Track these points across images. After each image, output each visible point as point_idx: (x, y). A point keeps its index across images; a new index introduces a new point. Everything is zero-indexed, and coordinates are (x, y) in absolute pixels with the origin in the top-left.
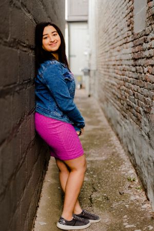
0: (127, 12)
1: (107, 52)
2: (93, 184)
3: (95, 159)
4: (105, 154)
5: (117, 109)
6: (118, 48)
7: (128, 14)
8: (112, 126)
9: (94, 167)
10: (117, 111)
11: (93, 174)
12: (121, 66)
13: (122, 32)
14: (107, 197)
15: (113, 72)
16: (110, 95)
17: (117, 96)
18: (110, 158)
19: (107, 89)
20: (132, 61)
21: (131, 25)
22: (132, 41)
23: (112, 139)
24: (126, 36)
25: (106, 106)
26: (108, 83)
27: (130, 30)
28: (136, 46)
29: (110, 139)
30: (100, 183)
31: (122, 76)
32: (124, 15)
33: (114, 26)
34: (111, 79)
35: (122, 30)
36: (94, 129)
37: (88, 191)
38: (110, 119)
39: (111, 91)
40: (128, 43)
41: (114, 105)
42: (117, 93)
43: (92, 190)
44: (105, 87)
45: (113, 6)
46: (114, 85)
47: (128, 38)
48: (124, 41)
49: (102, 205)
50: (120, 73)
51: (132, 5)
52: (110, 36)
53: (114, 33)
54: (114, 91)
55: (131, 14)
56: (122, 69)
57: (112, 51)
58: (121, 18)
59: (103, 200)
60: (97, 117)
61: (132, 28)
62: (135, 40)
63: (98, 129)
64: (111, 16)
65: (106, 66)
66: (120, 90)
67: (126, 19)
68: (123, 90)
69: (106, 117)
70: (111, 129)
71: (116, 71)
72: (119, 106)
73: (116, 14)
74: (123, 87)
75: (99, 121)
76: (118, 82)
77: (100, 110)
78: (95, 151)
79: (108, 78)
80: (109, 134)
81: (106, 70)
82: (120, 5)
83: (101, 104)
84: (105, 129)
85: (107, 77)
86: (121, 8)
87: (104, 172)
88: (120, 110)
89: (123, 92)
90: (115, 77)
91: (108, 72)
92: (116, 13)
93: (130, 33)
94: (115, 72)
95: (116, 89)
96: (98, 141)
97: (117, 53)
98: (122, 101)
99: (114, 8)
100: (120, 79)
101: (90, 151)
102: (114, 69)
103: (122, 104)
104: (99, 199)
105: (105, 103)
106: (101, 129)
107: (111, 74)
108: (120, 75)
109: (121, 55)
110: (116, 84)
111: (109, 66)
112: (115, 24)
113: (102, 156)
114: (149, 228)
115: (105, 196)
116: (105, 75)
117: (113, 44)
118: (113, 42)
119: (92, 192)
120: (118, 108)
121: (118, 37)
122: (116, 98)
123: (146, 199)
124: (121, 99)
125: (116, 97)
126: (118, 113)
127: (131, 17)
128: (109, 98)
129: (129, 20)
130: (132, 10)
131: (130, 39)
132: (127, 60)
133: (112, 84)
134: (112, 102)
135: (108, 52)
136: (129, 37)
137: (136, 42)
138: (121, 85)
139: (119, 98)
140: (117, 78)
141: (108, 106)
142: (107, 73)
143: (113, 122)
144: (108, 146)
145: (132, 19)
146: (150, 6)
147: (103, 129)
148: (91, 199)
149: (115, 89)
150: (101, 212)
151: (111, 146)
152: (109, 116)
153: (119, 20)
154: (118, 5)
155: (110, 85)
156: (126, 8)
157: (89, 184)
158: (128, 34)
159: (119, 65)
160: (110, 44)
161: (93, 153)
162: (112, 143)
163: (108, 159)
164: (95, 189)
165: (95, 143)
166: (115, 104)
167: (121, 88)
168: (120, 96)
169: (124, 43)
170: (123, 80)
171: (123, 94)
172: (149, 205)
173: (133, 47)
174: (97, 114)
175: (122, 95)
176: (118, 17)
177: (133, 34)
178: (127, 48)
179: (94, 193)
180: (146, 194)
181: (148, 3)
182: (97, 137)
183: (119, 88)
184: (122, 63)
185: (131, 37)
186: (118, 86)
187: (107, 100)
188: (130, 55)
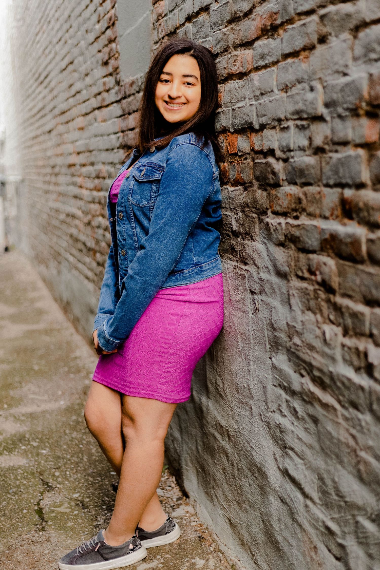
0: (99, 27)
1: (50, 132)
2: (41, 474)
3: (40, 409)
4: (63, 394)
5: (87, 278)
6: (80, 121)
7: (103, 33)
8: (76, 321)
9: (40, 429)
10: (86, 282)
11: (38, 447)
12: (90, 168)
13: (88, 80)
14: (82, 502)
15: (68, 185)
16: (64, 243)
17: (84, 244)
18: (78, 401)
19: (55, 227)
20: (121, 151)
21: (112, 62)
22: (117, 102)
23: (78, 353)
24: (101, 89)
25: (54, 272)
26: (57, 211)
27: (111, 74)
28: (130, 114)
29: (73, 355)
30: (58, 468)
31: (95, 193)
32: (91, 37)
33: (63, 64)
34: (64, 203)
35: (87, 75)
36: (30, 334)
37: (30, 490)
38: (68, 303)
39: (67, 234)
40: (107, 106)
41: (77, 268)
42: (82, 237)
43: (41, 487)
44: (49, 224)
45: (57, 15)
46: (74, 217)
47: (105, 95)
48: (94, 103)
49: (70, 524)
50: (90, 184)
51: (113, 11)
52: (55, 92)
53: (65, 85)
54: (74, 231)
55: (109, 32)
56: (94, 175)
57: (61, 128)
58: (83, 43)
59: (73, 511)
60: (33, 301)
61: (116, 69)
62: (125, 98)
63: (39, 332)
64: (55, 40)
65: (49, 170)
66: (93, 227)
67: (97, 46)
68: (99, 227)
69: (58, 300)
70: (72, 330)
71: (79, 180)
72: (91, 269)
73: (67, 35)
74: (100, 219)
75: (40, 312)
76: (84, 208)
77: (40, 284)
78: (39, 387)
79: (56, 200)
80: (69, 343)
81: (48, 178)
82: (77, 12)
83: (42, 268)
84: (59, 330)
85: (54, 196)
86: (81, 19)
87: (67, 438)
88: (96, 279)
89: (101, 231)
90: (75, 197)
91: (56, 184)
92: (67, 31)
93: (111, 81)
94: (74, 184)
95: (82, 227)
96: (43, 362)
97: (77, 134)
98: (98, 255)
99: (62, 20)
100: (90, 199)
101: (25, 389)
102: (73, 175)
103: (99, 264)
104: (62, 509)
105: (53, 264)
106: (48, 332)
107: (62, 189)
108: (91, 190)
109: (90, 138)
110: (79, 213)
111: (57, 170)
112: (66, 61)
113: (56, 400)
114: (194, 564)
115: (76, 500)
116: (47, 192)
117: (63, 113)
118: (64, 106)
119: (42, 493)
120: (90, 274)
121: (78, 92)
122: (81, 251)
123: (180, 494)
124: (95, 252)
125: (80, 246)
126: (91, 286)
127: (111, 41)
128: (62, 251)
129: (107, 50)
130: (113, 24)
131: (112, 97)
132: (107, 150)
133: (68, 215)
134: (71, 259)
135: (54, 133)
136: (108, 91)
137: (129, 104)
138: (94, 216)
139: (89, 250)
140: (81, 199)
141: (59, 272)
142: (51, 188)
143: (77, 310)
144: (69, 372)
145: (113, 45)
146: (160, 11)
147: (52, 330)
148: (40, 512)
149: (76, 226)
150: (69, 541)
151: (78, 371)
152: (66, 296)
153: (76, 51)
154: (72, 11)
155: (62, 217)
156: (94, 18)
157: (33, 474)
158: (104, 84)
159: (84, 165)
160: (57, 111)
161: (34, 393)
162: (80, 363)
163: (73, 404)
164: (47, 484)
165: (36, 368)
166: (80, 266)
167: (94, 223)
168: (91, 244)
169: (94, 109)
170: (100, 203)
171: (101, 238)
172: (190, 509)
173: (121, 116)
174: (31, 295)
175: (97, 242)
176: (75, 41)
177: (118, 83)
178: (105, 121)
179: (47, 494)
180: (180, 483)
181: (154, 4)
182: (40, 353)
183: (89, 223)
184: (93, 159)
185: (113, 91)
186: (86, 220)
187: (57, 256)
188: (113, 137)
